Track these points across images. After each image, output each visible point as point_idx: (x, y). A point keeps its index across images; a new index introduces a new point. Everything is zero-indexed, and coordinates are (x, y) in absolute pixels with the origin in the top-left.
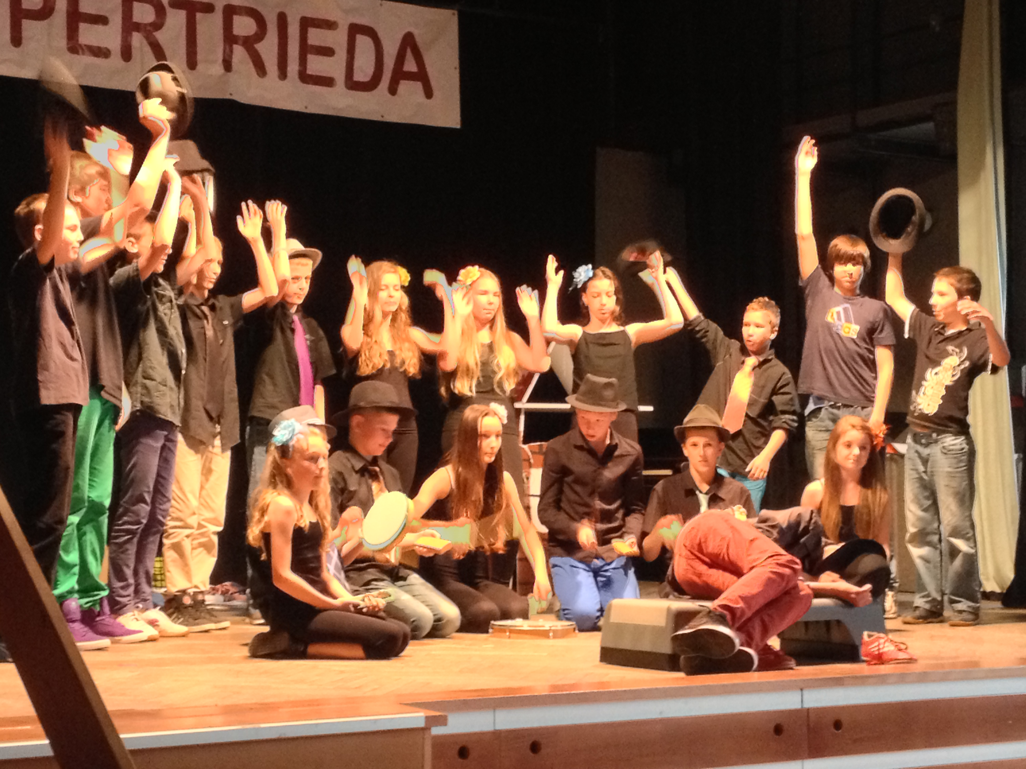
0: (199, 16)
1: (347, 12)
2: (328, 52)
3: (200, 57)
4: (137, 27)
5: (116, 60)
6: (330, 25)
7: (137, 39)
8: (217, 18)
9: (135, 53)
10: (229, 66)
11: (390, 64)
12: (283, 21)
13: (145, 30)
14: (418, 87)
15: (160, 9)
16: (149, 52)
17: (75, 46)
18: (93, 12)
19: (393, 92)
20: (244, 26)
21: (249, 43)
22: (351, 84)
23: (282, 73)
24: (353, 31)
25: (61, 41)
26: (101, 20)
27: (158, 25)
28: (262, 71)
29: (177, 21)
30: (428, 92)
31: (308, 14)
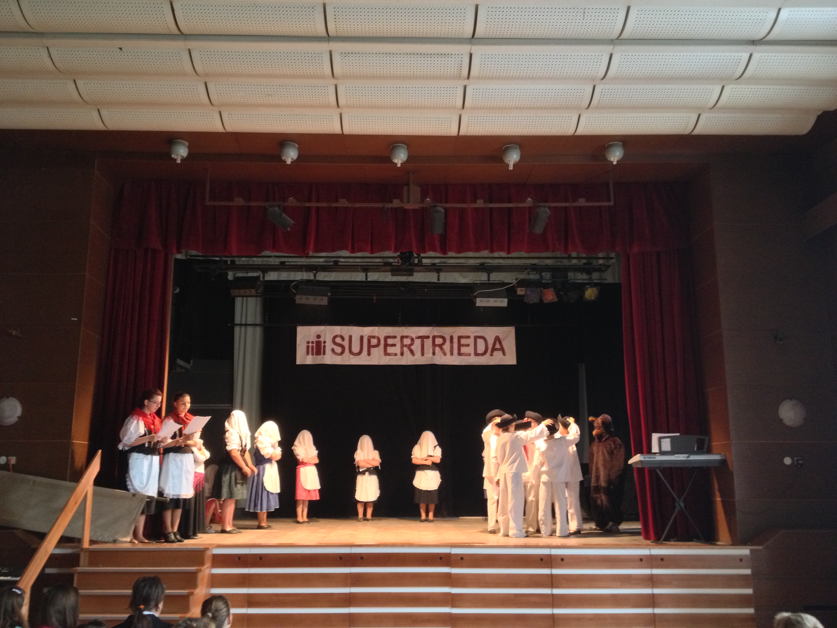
0: (425, 340)
1: (473, 332)
2: (468, 345)
3: (425, 352)
4: (406, 346)
5: (399, 356)
6: (468, 337)
7: (405, 349)
8: (430, 340)
9: (405, 353)
10: (434, 354)
11: (490, 346)
12: (452, 338)
13: (408, 346)
14: (500, 353)
15: (412, 340)
16: (409, 352)
17: (386, 354)
18: (392, 343)
19: (492, 355)
20: (439, 341)
21: (441, 346)
22: (476, 354)
23: (452, 354)
24: (476, 338)
25: (382, 353)
26: (394, 345)
27: (412, 344)
28: (445, 354)
29: (418, 342)
30: (504, 354)
31: (460, 335)
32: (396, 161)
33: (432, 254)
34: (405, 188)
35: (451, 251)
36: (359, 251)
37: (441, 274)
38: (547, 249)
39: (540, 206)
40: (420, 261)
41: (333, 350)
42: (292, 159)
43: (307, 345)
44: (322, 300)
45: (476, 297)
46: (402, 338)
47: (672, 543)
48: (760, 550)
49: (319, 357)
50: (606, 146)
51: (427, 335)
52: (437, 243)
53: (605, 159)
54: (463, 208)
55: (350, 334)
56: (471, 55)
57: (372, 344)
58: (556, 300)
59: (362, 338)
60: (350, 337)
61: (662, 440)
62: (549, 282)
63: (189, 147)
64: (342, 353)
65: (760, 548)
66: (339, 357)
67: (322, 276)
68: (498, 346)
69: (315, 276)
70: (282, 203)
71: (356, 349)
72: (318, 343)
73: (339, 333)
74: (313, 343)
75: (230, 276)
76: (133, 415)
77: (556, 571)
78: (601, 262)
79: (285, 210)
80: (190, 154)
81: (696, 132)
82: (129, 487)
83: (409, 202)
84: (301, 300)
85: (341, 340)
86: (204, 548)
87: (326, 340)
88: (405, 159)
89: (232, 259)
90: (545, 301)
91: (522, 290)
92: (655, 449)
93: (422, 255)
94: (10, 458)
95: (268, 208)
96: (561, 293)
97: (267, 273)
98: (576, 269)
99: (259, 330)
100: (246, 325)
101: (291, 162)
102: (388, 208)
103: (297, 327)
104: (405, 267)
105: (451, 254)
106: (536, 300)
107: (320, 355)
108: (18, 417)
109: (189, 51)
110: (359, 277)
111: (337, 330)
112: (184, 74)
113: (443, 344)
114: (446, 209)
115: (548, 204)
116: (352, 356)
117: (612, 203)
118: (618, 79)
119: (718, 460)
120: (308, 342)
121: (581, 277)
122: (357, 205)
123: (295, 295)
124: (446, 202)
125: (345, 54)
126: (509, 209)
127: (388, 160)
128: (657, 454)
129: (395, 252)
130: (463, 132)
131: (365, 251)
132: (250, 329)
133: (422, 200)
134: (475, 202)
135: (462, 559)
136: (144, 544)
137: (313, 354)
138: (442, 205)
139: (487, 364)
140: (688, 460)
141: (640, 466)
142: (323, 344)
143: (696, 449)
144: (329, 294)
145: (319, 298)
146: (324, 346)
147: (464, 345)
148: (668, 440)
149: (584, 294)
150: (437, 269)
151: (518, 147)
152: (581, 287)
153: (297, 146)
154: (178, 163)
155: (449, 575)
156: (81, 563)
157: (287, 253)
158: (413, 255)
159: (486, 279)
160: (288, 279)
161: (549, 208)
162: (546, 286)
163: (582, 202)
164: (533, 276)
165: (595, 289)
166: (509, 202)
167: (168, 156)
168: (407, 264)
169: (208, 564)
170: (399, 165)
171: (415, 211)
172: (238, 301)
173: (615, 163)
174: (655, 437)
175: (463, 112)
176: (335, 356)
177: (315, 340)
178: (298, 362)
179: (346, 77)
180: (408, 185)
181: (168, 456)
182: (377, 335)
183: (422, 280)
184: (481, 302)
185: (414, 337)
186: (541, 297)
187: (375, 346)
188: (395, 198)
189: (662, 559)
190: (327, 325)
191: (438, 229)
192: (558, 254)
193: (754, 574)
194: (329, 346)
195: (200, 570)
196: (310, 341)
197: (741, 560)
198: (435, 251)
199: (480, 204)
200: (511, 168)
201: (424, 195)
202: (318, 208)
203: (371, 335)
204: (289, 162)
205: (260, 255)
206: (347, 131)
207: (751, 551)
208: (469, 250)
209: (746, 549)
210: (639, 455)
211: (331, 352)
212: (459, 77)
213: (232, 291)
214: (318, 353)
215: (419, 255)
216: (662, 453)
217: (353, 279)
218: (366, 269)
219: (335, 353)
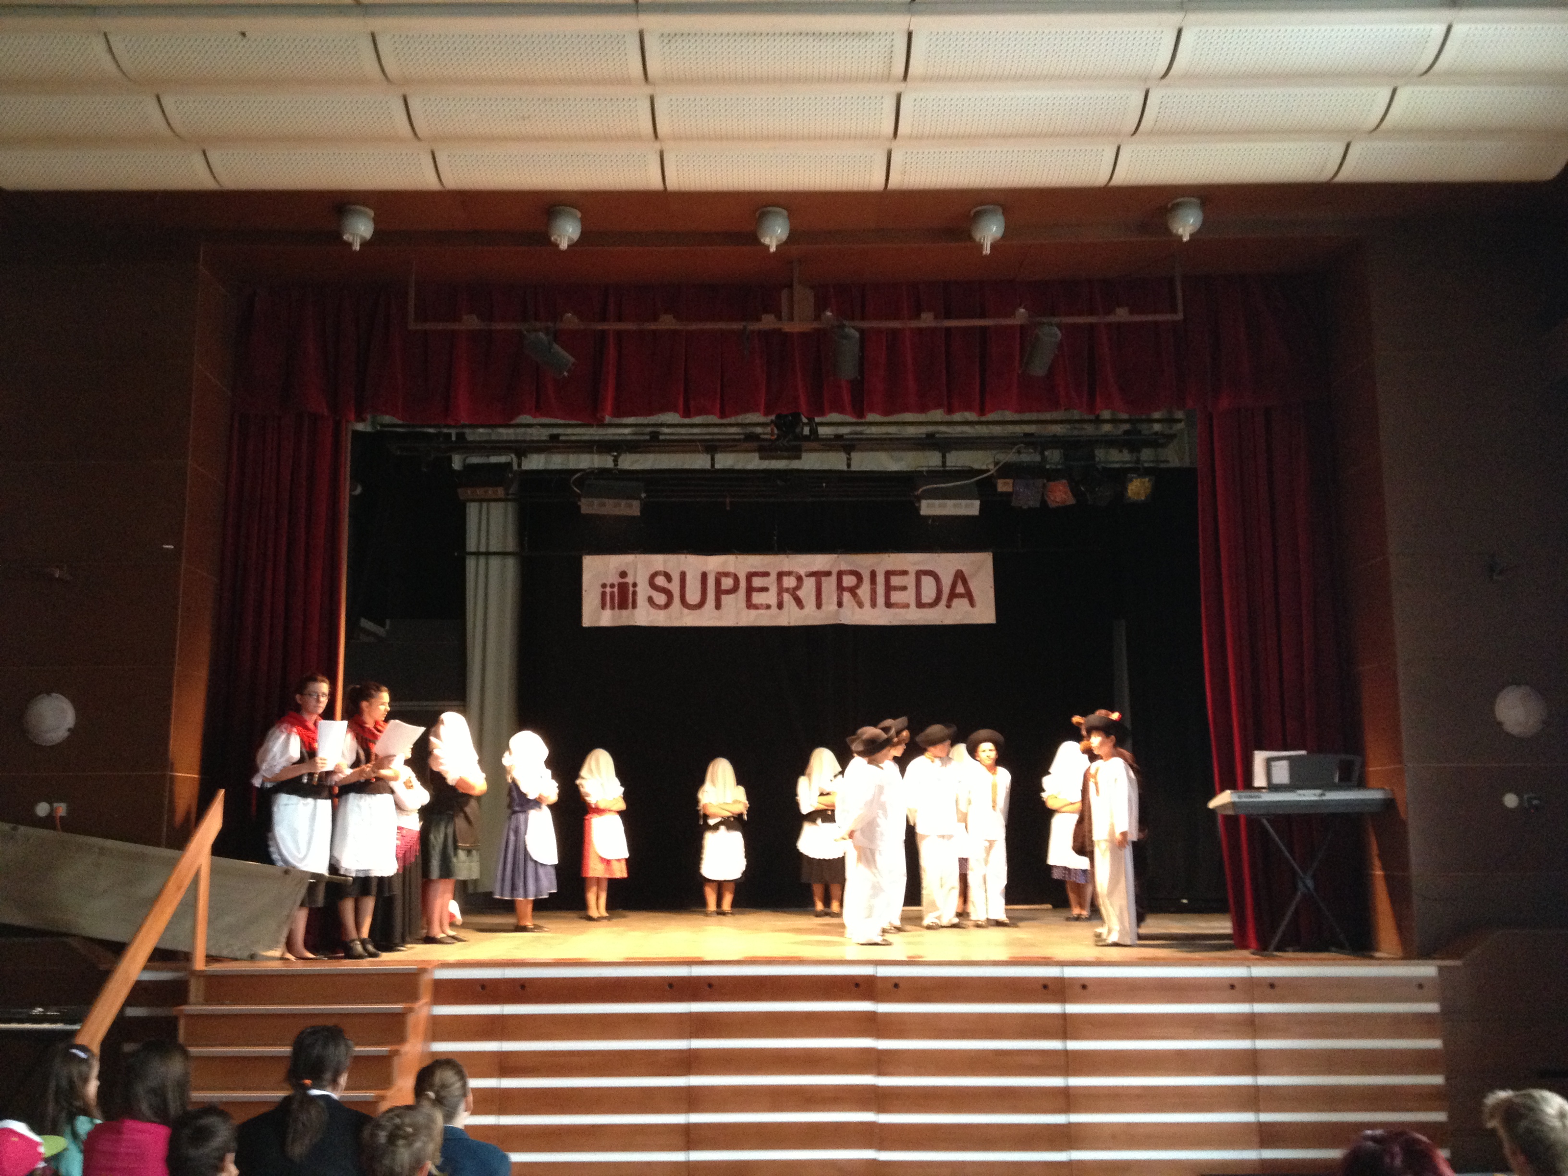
0: (823, 579)
1: (914, 564)
2: (904, 588)
3: (824, 601)
4: (787, 590)
5: (774, 610)
6: (905, 573)
7: (786, 597)
8: (833, 579)
9: (785, 604)
10: (840, 604)
11: (946, 590)
12: (873, 575)
13: (791, 591)
14: (965, 601)
15: (799, 579)
16: (793, 603)
17: (750, 605)
18: (760, 586)
19: (949, 606)
20: (849, 581)
21: (853, 591)
22: (920, 605)
23: (874, 604)
24: (919, 574)
25: (743, 604)
26: (764, 589)
27: (798, 587)
28: (860, 605)
29: (809, 584)
30: (972, 603)
31: (890, 568)
32: (766, 240)
33: (834, 417)
34: (784, 294)
35: (872, 410)
36: (699, 413)
37: (853, 454)
38: (1055, 405)
39: (1044, 323)
40: (814, 432)
41: (650, 600)
42: (570, 239)
43: (602, 590)
44: (630, 506)
45: (919, 499)
46: (780, 575)
47: (1290, 955)
48: (1458, 968)
49: (624, 613)
50: (1169, 205)
51: (827, 569)
52: (847, 398)
53: (1167, 231)
54: (894, 332)
55: (683, 569)
56: (910, 35)
57: (723, 587)
58: (1071, 501)
59: (704, 576)
60: (683, 576)
61: (1273, 764)
62: (1059, 467)
63: (376, 221)
64: (667, 606)
65: (1457, 963)
66: (662, 613)
67: (630, 462)
68: (960, 589)
69: (616, 461)
70: (550, 324)
71: (693, 597)
72: (623, 587)
73: (661, 568)
74: (612, 586)
75: (457, 463)
76: (282, 722)
77: (1072, 1008)
78: (1157, 427)
79: (557, 336)
80: (376, 233)
81: (1342, 178)
82: (275, 856)
83: (791, 319)
84: (589, 506)
85: (666, 581)
86: (418, 969)
87: (638, 581)
88: (784, 237)
89: (458, 430)
90: (1052, 505)
91: (1005, 484)
92: (1260, 780)
93: (818, 419)
94: (55, 805)
95: (525, 333)
96: (1083, 489)
97: (526, 457)
98: (1110, 442)
99: (511, 563)
100: (488, 554)
101: (569, 246)
102: (753, 332)
103: (583, 557)
104: (786, 444)
105: (871, 417)
106: (1034, 503)
107: (626, 608)
108: (69, 730)
109: (373, 36)
110: (699, 461)
111: (659, 561)
112: (363, 81)
113: (857, 586)
114: (862, 331)
115: (1056, 320)
116: (686, 611)
117: (1180, 316)
118: (1194, 78)
119: (1380, 799)
120: (604, 586)
121: (1117, 458)
122: (693, 327)
123: (579, 496)
124: (863, 318)
125: (668, 37)
126: (984, 330)
127: (753, 239)
128: (1264, 790)
129: (766, 414)
130: (895, 182)
131: (708, 412)
132: (495, 562)
133: (817, 317)
134: (917, 316)
135: (896, 986)
136: (309, 963)
137: (613, 608)
138: (852, 323)
139: (941, 623)
140: (1323, 801)
141: (1230, 812)
142: (631, 589)
143: (1337, 780)
144: (643, 495)
145: (623, 502)
146: (635, 593)
147: (896, 588)
148: (1285, 764)
149: (1126, 489)
150: (847, 445)
151: (1001, 211)
152: (1120, 477)
153: (579, 215)
154: (355, 251)
155: (872, 1016)
156: (192, 997)
157: (562, 418)
158: (801, 420)
159: (940, 464)
160: (565, 467)
161: (1059, 326)
162: (1052, 475)
163: (1122, 315)
164: (1029, 457)
165: (1147, 479)
166: (983, 316)
167: (336, 237)
168: (790, 436)
169: (425, 999)
170: (773, 249)
171: (803, 335)
172: (472, 510)
173: (1186, 238)
174: (1260, 757)
175: (895, 145)
176: (653, 611)
177: (617, 580)
178: (586, 622)
179: (671, 80)
180: (790, 286)
181: (346, 801)
182: (732, 570)
183: (817, 466)
184: (929, 508)
185: (802, 573)
186: (1043, 495)
187: (728, 592)
188: (766, 312)
189: (1272, 986)
190: (640, 553)
191: (848, 369)
192: (1076, 414)
193: (1445, 1012)
194: (643, 591)
195: (411, 1010)
196: (608, 583)
197: (1420, 986)
198: (842, 411)
199: (927, 320)
200: (987, 251)
201: (820, 306)
202: (619, 334)
203: (720, 571)
204: (564, 245)
205: (513, 422)
206: (673, 184)
207: (1441, 969)
208: (906, 409)
209: (1431, 965)
210: (1228, 792)
211: (647, 603)
212: (887, 78)
213: (460, 490)
214: (623, 605)
215: (811, 420)
216: (1273, 787)
217: (686, 466)
218: (711, 447)
219: (655, 604)
